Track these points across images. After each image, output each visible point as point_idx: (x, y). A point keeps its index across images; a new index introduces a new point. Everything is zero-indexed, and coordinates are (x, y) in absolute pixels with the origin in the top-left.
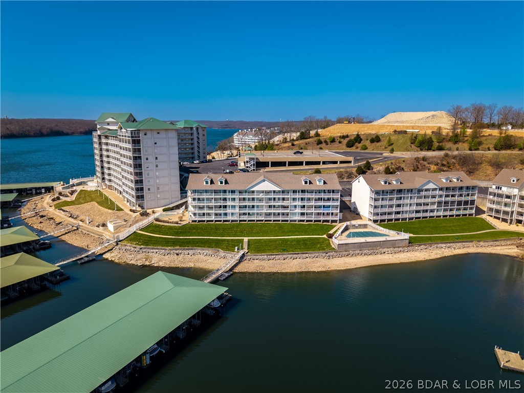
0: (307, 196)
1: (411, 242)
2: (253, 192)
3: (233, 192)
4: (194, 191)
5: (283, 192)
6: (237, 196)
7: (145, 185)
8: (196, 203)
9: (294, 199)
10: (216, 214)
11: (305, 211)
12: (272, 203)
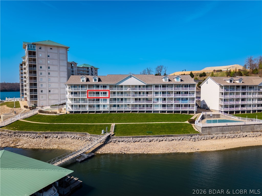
0: (167, 89)
2: (122, 86)
3: (105, 86)
5: (147, 86)
6: (108, 90)
7: (39, 88)
8: (73, 96)
9: (157, 93)
10: (90, 106)
11: (166, 103)
12: (138, 97)
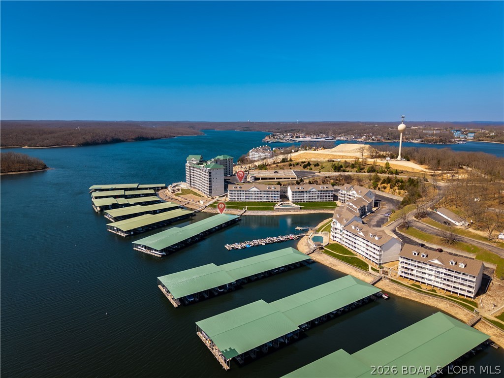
0: (268, 193)
1: (301, 208)
2: (250, 191)
3: (243, 191)
4: (230, 191)
5: (260, 191)
6: (244, 192)
7: (212, 188)
8: (231, 195)
9: (264, 194)
10: (237, 199)
11: (268, 198)
12: (257, 195)
